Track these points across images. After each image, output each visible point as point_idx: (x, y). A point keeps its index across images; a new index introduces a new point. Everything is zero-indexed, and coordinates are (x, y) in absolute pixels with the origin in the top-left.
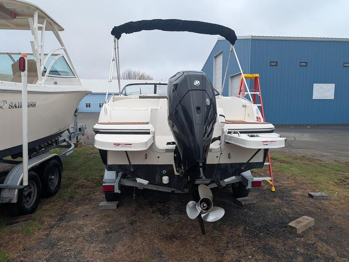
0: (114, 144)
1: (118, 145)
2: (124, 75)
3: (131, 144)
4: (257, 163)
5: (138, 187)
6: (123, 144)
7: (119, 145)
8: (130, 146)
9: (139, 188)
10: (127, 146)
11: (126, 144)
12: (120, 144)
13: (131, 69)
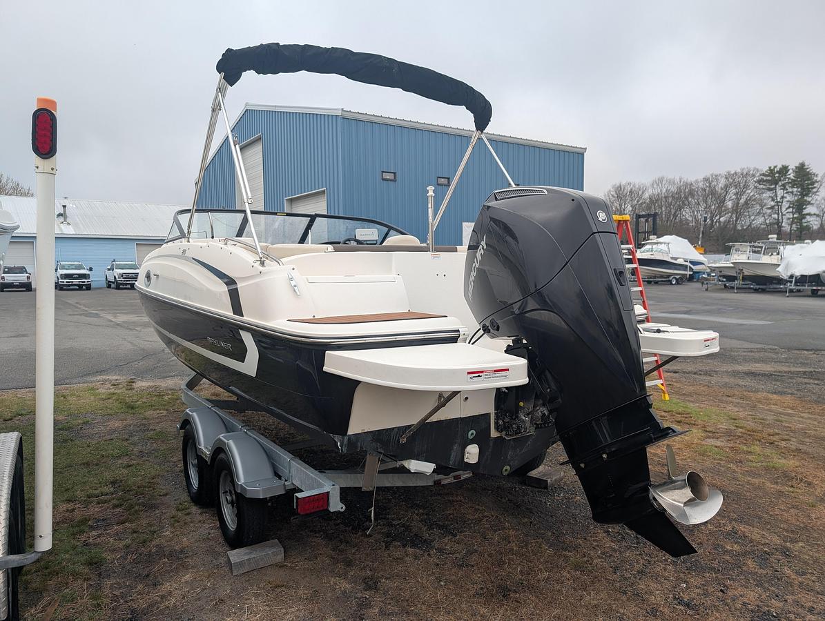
0: (469, 373)
1: (477, 373)
3: (508, 370)
5: (361, 488)
6: (490, 371)
7: (480, 375)
8: (504, 373)
9: (364, 489)
10: (498, 374)
11: (495, 371)
12: (482, 372)
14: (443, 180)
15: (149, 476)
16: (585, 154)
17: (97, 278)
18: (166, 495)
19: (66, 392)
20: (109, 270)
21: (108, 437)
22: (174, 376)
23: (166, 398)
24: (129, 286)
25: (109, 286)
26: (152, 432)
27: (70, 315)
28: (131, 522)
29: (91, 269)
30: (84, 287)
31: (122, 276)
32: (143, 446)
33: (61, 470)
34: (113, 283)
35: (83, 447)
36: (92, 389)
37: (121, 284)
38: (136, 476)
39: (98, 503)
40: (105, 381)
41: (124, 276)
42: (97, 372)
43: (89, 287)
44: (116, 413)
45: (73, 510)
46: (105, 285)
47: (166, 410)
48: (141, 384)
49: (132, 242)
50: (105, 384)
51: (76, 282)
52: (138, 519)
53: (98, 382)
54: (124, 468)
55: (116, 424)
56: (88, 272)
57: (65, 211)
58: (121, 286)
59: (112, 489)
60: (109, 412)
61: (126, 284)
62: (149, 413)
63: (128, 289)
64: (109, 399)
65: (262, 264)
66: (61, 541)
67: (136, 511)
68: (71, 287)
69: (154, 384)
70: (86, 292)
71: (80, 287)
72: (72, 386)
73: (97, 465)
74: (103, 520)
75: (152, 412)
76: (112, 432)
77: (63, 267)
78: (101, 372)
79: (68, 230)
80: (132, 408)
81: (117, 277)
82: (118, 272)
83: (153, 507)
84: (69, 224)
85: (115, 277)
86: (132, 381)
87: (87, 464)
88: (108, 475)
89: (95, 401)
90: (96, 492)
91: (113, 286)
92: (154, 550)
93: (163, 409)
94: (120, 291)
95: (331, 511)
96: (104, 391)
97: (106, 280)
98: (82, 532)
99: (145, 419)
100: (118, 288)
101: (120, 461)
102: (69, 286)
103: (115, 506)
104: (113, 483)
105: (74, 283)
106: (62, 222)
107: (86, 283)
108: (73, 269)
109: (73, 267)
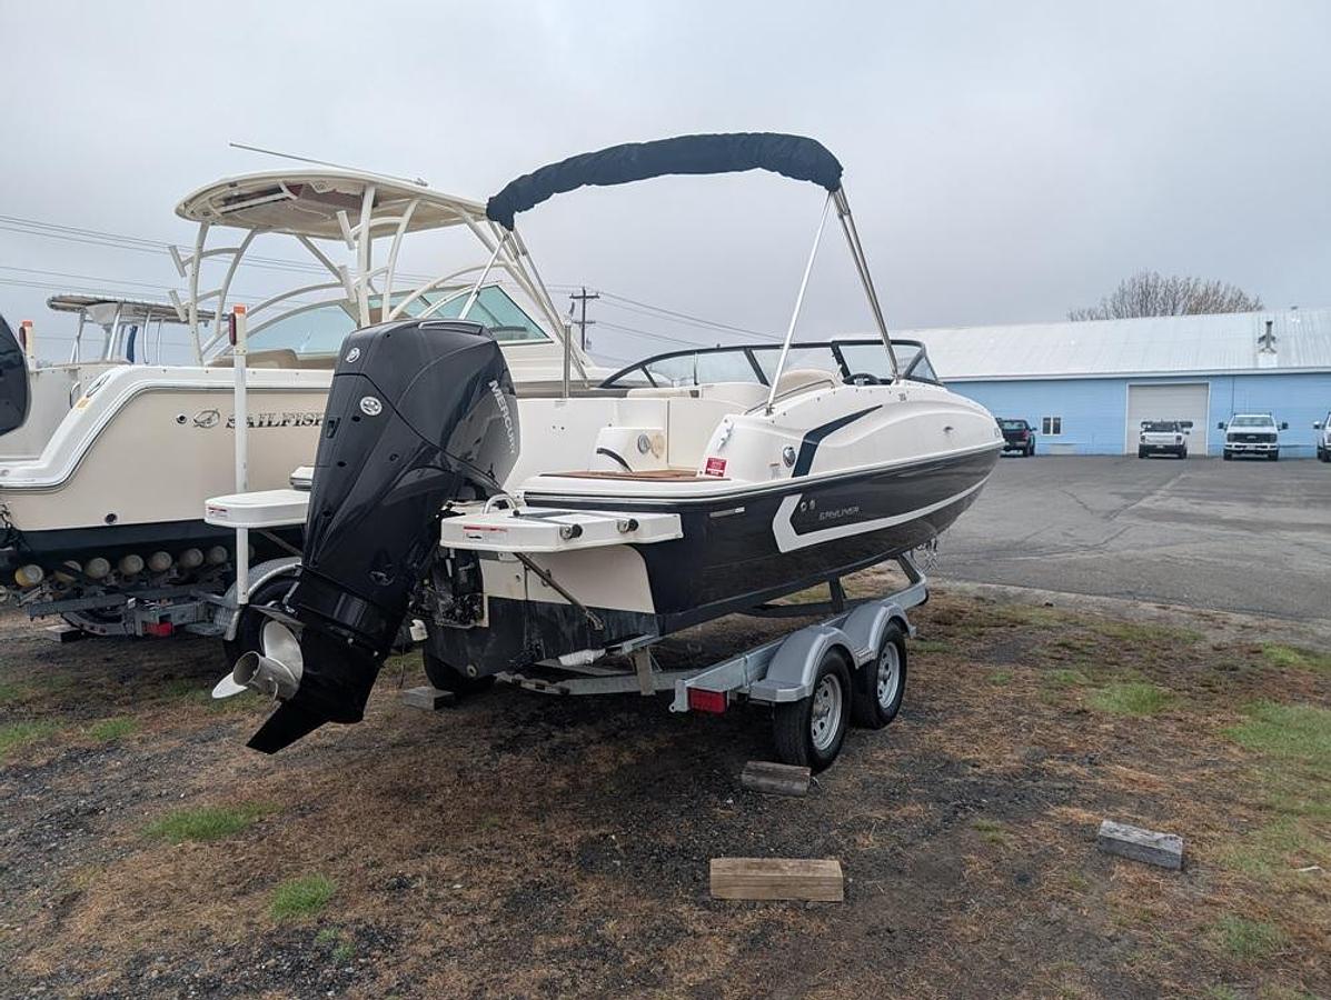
2: (1122, 302)
4: (637, 613)
13: (1156, 273)
17: (1291, 442)
20: (1317, 427)
29: (1283, 427)
30: (1264, 456)
43: (1272, 457)
51: (1251, 446)
56: (1277, 432)
57: (1269, 331)
68: (1243, 455)
70: (1268, 463)
71: (1256, 456)
84: (1275, 352)
102: (1239, 452)
105: (1247, 448)
106: (1263, 350)
107: (1268, 449)
108: (1258, 425)
109: (1258, 422)
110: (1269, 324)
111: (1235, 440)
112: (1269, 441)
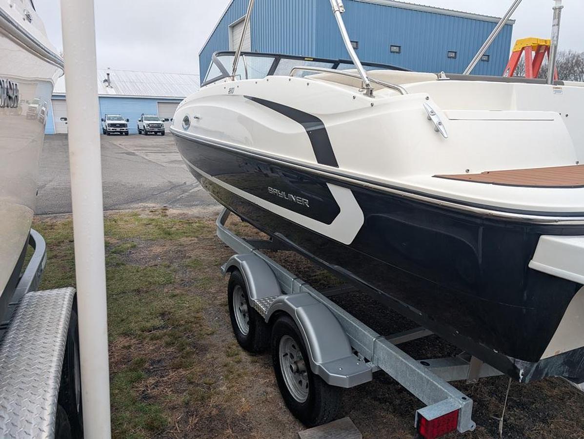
5: (466, 380)
9: (468, 382)
14: (395, 48)
15: (193, 309)
16: (514, 25)
17: (132, 127)
18: (212, 333)
19: (116, 217)
20: (140, 121)
21: (153, 263)
22: (197, 205)
23: (195, 225)
24: (153, 133)
25: (140, 133)
26: (188, 260)
27: (117, 153)
28: (186, 368)
29: (128, 120)
30: (124, 133)
31: (149, 126)
32: (183, 273)
33: (117, 297)
34: (143, 130)
35: (133, 272)
36: (136, 215)
37: (149, 131)
38: (182, 308)
39: (152, 339)
40: (145, 207)
41: (150, 125)
42: (138, 200)
43: (127, 134)
44: (156, 239)
45: (130, 347)
46: (138, 132)
47: (197, 237)
48: (172, 211)
49: (155, 101)
50: (146, 210)
51: (118, 129)
52: (191, 364)
53: (140, 208)
54: (170, 298)
55: (157, 250)
56: (126, 123)
57: (109, 78)
58: (148, 133)
59: (162, 323)
60: (151, 237)
61: (152, 132)
62: (183, 240)
63: (153, 135)
64: (149, 224)
65: (370, 93)
66: (121, 390)
67: (188, 353)
68: (116, 133)
69: (183, 212)
70: (126, 136)
71: (121, 133)
72: (121, 211)
73: (147, 292)
74: (159, 361)
75: (185, 239)
76: (155, 257)
77: (109, 119)
78: (142, 200)
79: (112, 92)
80: (169, 234)
81: (145, 126)
82: (146, 122)
83: (204, 349)
84: (112, 87)
85: (144, 126)
86: (165, 209)
87: (138, 291)
88: (157, 305)
89: (139, 226)
90: (149, 325)
91: (143, 132)
92: (214, 412)
93: (194, 237)
94: (148, 136)
95: (462, 432)
96: (145, 217)
97: (138, 128)
98: (139, 379)
99: (180, 245)
100: (146, 134)
101: (166, 290)
102: (114, 132)
103: (168, 344)
104: (163, 315)
105: (117, 130)
106: (107, 86)
107: (125, 130)
108: (116, 120)
109: (116, 118)
110: (108, 74)
111: (111, 127)
112: (124, 127)
